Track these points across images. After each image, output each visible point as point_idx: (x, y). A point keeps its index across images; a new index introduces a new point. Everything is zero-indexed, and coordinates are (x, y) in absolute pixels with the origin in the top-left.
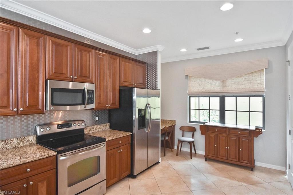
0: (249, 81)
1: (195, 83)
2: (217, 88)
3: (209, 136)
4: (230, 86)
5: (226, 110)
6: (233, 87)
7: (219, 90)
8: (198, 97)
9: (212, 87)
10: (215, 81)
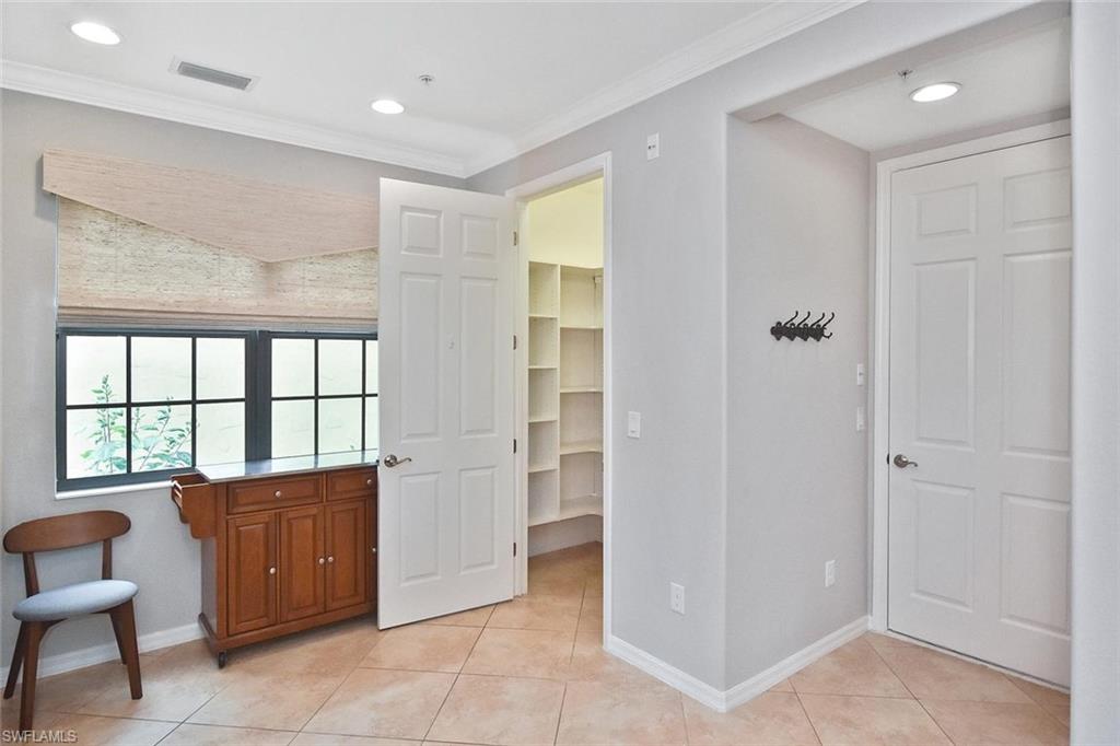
0: (368, 280)
1: (111, 251)
2: (239, 293)
3: (238, 534)
4: (300, 289)
5: (274, 395)
6: (310, 294)
7: (253, 303)
8: (122, 334)
9: (211, 286)
10: (230, 259)
